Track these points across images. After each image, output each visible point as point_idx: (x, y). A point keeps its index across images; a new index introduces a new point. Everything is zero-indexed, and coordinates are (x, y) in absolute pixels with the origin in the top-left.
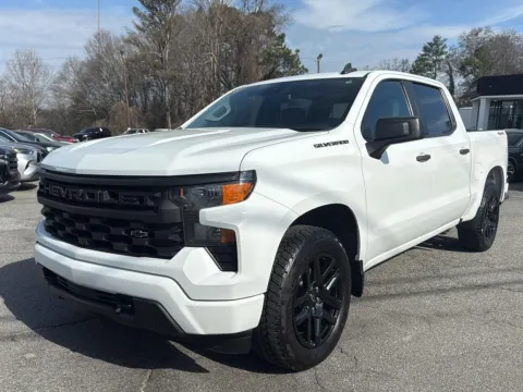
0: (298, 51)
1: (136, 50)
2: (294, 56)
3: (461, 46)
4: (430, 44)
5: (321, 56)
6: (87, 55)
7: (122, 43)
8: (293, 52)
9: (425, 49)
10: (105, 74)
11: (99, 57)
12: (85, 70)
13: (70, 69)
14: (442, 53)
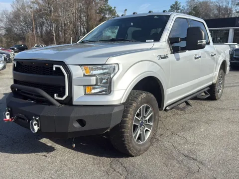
0: (115, 8)
1: (36, 6)
2: (113, 10)
3: (187, 6)
4: (174, 5)
5: (126, 10)
6: (13, 9)
7: (30, 3)
8: (113, 8)
9: (171, 7)
10: (22, 18)
11: (18, 10)
12: (12, 16)
13: (4, 16)
14: (179, 9)
